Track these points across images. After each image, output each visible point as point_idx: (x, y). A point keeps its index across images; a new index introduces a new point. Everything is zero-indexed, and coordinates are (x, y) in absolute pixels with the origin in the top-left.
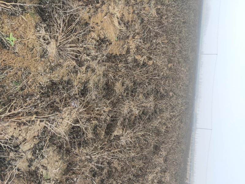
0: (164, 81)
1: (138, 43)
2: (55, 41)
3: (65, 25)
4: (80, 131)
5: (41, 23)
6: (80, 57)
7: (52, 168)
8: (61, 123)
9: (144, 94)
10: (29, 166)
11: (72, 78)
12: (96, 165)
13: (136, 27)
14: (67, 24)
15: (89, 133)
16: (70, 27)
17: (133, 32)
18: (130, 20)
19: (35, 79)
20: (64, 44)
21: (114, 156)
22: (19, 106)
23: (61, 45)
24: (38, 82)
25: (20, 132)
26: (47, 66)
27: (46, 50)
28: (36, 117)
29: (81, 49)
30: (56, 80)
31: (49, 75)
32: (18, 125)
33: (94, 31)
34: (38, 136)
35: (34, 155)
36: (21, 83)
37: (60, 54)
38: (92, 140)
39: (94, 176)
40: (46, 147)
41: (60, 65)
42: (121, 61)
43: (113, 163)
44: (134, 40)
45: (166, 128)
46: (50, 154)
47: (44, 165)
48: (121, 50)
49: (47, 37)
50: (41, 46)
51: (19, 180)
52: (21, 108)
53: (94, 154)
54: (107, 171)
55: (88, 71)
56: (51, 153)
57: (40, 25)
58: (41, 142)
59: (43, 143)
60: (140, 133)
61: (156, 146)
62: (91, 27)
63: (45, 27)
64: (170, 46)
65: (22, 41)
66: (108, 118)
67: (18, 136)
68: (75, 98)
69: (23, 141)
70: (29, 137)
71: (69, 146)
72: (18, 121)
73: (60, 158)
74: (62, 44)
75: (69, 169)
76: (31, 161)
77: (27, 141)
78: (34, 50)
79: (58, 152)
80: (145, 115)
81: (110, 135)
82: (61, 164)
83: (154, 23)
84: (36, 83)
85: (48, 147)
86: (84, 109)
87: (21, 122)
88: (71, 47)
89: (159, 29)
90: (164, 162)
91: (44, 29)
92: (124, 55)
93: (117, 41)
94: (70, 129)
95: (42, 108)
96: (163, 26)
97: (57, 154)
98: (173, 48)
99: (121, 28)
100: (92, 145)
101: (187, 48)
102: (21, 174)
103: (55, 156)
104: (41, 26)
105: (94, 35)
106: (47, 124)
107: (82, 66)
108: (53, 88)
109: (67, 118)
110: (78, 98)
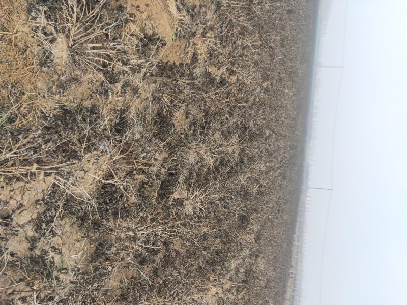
0: (255, 110)
1: (211, 44)
2: (65, 38)
3: (81, 9)
4: (115, 192)
5: (37, 3)
6: (112, 66)
7: (70, 251)
8: (83, 178)
9: (222, 132)
10: (31, 249)
11: (98, 104)
12: (144, 246)
13: (208, 17)
14: (84, 7)
15: (131, 196)
16: (91, 13)
17: (202, 26)
18: (198, 4)
19: (33, 103)
20: (82, 44)
21: (174, 232)
22: (6, 149)
23: (76, 44)
24: (38, 109)
25: (12, 193)
26: (52, 81)
27: (49, 52)
28: (38, 167)
29: (111, 51)
30: (70, 106)
31: (57, 97)
32: (7, 182)
33: (134, 22)
34: (43, 200)
35: (38, 231)
36: (9, 109)
37: (75, 61)
38: (136, 206)
39: (141, 263)
40: (59, 218)
41: (76, 80)
42: (182, 75)
43: (172, 243)
44: (204, 39)
45: (259, 187)
46: (65, 230)
47: (57, 247)
48: (182, 56)
49: (51, 29)
50: (40, 46)
51: (14, 271)
52: (10, 151)
53: (141, 228)
54: (162, 256)
55: (126, 91)
56: (68, 228)
57: (37, 7)
58: (49, 210)
59: (53, 211)
60: (216, 196)
61: (243, 216)
62: (130, 14)
63: (45, 12)
64: (266, 52)
65: (5, 35)
66: (163, 170)
67: (8, 201)
68: (105, 137)
69: (18, 208)
70: (27, 201)
71: (98, 216)
72: (6, 174)
73: (83, 235)
74: (78, 42)
75: (99, 253)
76: (33, 241)
77: (24, 208)
78: (28, 51)
79: (79, 227)
80: (224, 166)
81: (167, 198)
82: (84, 245)
83: (238, 11)
84: (34, 110)
85: (62, 218)
86: (121, 156)
87: (11, 176)
88: (93, 48)
89: (247, 22)
90: (256, 241)
91: (43, 14)
92: (187, 64)
93: (175, 40)
94: (98, 189)
95: (47, 152)
96: (254, 17)
97: (77, 229)
98: (271, 56)
99: (182, 18)
100: (137, 214)
101: (295, 55)
102: (17, 261)
103: (75, 232)
104: (39, 10)
105: (134, 28)
106: (58, 180)
107: (116, 83)
108: (66, 119)
109: (92, 171)
110: (110, 137)
